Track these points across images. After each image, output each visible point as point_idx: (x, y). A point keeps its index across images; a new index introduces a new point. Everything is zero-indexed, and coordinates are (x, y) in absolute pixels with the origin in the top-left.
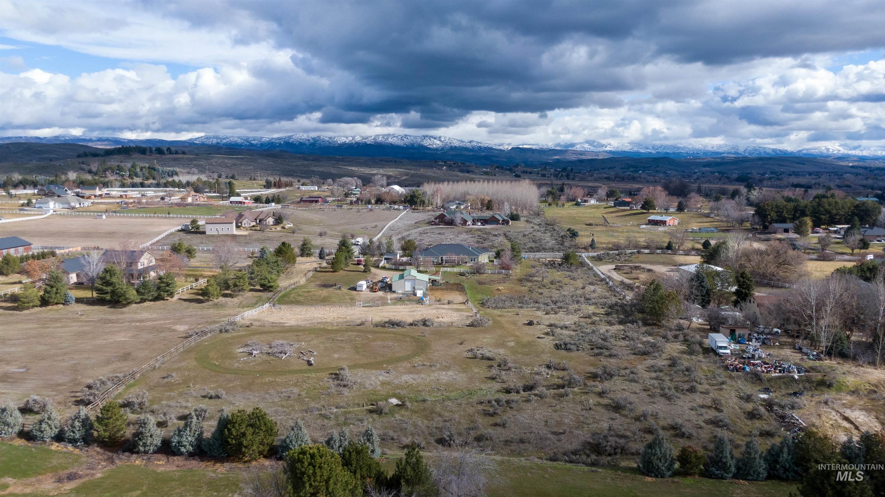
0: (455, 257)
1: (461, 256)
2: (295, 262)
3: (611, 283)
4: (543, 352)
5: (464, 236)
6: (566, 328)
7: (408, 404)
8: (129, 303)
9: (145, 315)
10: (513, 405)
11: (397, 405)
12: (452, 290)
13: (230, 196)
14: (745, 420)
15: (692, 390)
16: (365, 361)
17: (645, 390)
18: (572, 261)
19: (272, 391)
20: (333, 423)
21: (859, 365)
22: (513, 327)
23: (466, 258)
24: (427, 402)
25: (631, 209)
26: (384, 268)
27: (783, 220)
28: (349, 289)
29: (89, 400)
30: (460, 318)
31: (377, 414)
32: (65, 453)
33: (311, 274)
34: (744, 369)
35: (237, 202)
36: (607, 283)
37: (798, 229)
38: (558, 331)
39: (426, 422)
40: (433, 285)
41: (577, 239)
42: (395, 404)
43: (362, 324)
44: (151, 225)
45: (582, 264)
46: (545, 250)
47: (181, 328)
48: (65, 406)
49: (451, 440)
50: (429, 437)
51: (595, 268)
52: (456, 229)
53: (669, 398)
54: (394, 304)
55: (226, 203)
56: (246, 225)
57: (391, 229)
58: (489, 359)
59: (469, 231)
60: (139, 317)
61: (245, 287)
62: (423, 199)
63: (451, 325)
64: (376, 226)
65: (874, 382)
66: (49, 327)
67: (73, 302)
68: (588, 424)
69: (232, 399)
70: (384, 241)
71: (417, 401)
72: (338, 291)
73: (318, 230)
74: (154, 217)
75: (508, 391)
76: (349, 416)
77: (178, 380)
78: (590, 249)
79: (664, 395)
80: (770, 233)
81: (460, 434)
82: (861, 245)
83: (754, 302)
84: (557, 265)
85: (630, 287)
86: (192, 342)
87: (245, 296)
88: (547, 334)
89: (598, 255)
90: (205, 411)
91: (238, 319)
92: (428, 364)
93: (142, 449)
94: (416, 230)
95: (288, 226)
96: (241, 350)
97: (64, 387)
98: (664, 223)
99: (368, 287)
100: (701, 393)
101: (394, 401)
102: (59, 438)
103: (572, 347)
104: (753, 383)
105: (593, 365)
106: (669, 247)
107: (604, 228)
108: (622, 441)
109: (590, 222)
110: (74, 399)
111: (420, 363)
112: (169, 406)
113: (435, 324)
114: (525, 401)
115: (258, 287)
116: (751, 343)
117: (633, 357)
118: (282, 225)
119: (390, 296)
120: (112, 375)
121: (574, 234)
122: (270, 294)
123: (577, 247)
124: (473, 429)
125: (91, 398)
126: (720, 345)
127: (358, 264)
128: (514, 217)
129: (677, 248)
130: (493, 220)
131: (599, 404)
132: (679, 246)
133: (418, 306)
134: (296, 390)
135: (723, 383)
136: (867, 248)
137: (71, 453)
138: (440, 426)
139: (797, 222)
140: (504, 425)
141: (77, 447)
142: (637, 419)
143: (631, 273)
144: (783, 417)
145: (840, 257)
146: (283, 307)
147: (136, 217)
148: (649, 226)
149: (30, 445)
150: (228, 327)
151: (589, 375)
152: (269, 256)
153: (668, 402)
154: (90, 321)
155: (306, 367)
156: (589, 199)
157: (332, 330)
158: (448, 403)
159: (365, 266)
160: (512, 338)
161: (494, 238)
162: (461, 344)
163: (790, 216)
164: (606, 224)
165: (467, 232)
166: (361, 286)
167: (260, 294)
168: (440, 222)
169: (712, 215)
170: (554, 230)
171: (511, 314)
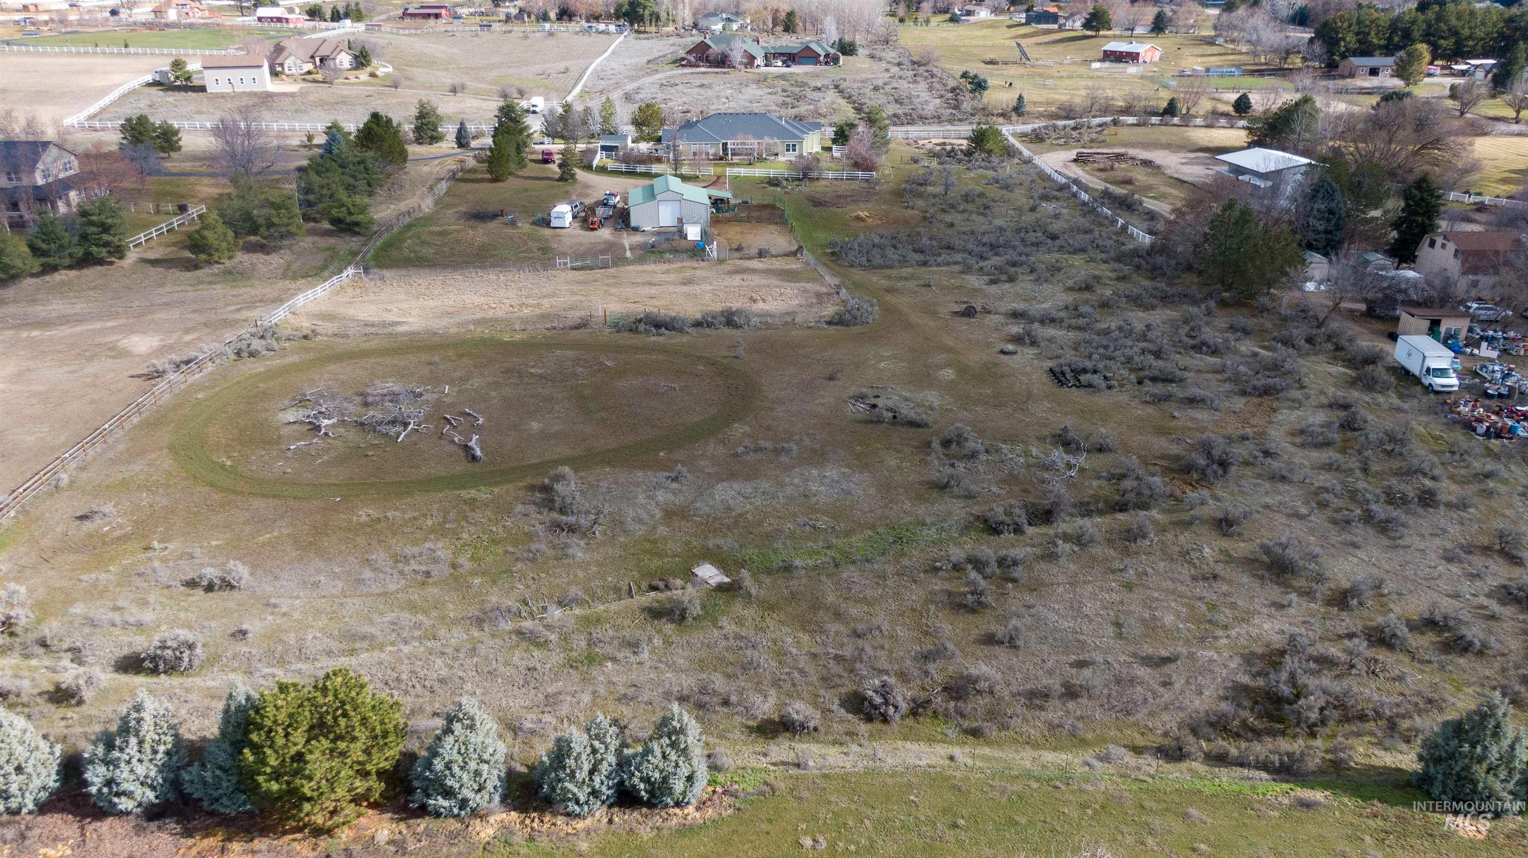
0: (752, 143)
1: (767, 140)
2: (405, 159)
3: (1083, 196)
4: (1030, 396)
5: (753, 91)
6: (1053, 320)
7: (748, 583)
8: (13, 277)
9: (55, 307)
10: (1018, 572)
11: (721, 588)
12: (759, 220)
13: (256, 7)
16: (612, 443)
17: (1317, 505)
18: (989, 146)
19: (380, 556)
20: (555, 658)
22: (933, 324)
23: (779, 144)
24: (795, 573)
25: (1061, 29)
26: (602, 170)
27: (1366, 50)
28: (534, 223)
30: (804, 302)
31: (673, 621)
33: (443, 186)
34: (1511, 430)
35: (272, 19)
36: (1075, 195)
37: (1402, 68)
38: (1037, 329)
39: (805, 638)
40: (718, 210)
41: (986, 94)
42: (713, 582)
43: (583, 325)
44: (89, 72)
45: (1009, 152)
46: (923, 119)
47: (141, 344)
49: (886, 703)
50: (822, 692)
51: (1038, 160)
52: (734, 76)
53: (1384, 527)
54: (640, 260)
55: (250, 20)
56: (294, 71)
57: (599, 76)
58: (913, 424)
60: (38, 311)
61: (293, 229)
62: (656, 9)
63: (788, 320)
64: (566, 71)
68: (1226, 627)
69: (269, 589)
70: (595, 104)
71: (769, 571)
72: (509, 231)
73: (448, 79)
74: (95, 54)
75: (993, 529)
76: (597, 632)
77: (121, 526)
78: (1014, 117)
79: (1368, 518)
80: (1343, 77)
81: (905, 678)
83: (1444, 246)
84: (960, 156)
85: (1126, 204)
86: (163, 394)
87: (297, 249)
88: (1017, 340)
89: (1034, 130)
90: (191, 647)
91: (282, 316)
92: (768, 444)
94: (651, 79)
95: (381, 71)
96: (291, 416)
98: (1133, 57)
99: (574, 217)
101: (710, 574)
103: (1096, 379)
105: (1161, 431)
106: (1171, 110)
107: (1020, 70)
109: (992, 56)
111: (747, 442)
112: (93, 623)
113: (755, 320)
114: (1044, 558)
116: (1476, 351)
118: (369, 69)
119: (628, 240)
121: (979, 85)
122: (354, 242)
123: (987, 111)
124: (934, 660)
126: (1434, 365)
127: (546, 161)
128: (847, 49)
129: (1185, 111)
130: (806, 56)
131: (1228, 559)
132: (1188, 109)
133: (694, 262)
134: (443, 550)
135: (1486, 476)
138: (848, 652)
139: (1402, 53)
140: (1011, 643)
143: (1112, 168)
146: (387, 273)
147: (56, 55)
148: (1107, 64)
150: (257, 344)
151: (1166, 464)
152: (344, 148)
153: (1386, 541)
155: (461, 467)
156: (977, 8)
157: (514, 344)
158: (849, 573)
159: (560, 166)
160: (943, 357)
161: (816, 95)
162: (831, 378)
163: (1383, 42)
164: (1024, 60)
165: (758, 82)
166: (560, 217)
167: (332, 241)
168: (700, 59)
169: (1220, 41)
170: (932, 76)
171: (911, 285)
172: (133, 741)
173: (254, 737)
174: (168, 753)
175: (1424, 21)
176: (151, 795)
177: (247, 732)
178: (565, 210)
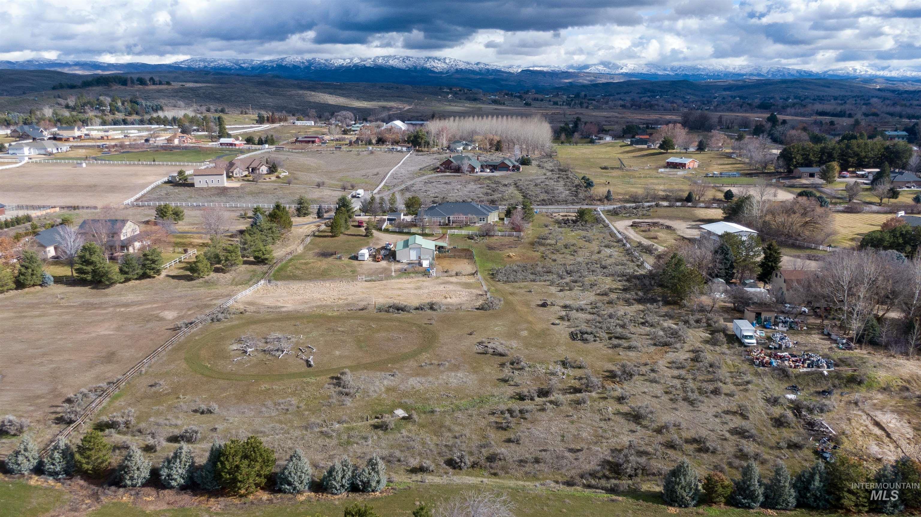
0: (462, 217)
1: (470, 216)
2: (291, 225)
3: (628, 246)
4: (558, 344)
5: (472, 186)
6: (582, 310)
7: (415, 416)
8: (112, 284)
9: (131, 297)
10: (527, 415)
11: (404, 418)
12: (460, 257)
13: (220, 137)
14: (772, 428)
15: (716, 392)
16: (369, 360)
17: (666, 393)
18: (587, 218)
19: (269, 403)
20: (334, 442)
21: (891, 356)
22: (525, 310)
23: (475, 218)
24: (435, 414)
25: (649, 148)
26: (387, 231)
27: (809, 164)
28: (350, 258)
29: (71, 419)
30: (469, 299)
31: (382, 430)
32: (46, 489)
33: (309, 239)
34: (771, 363)
35: (227, 144)
36: (624, 245)
37: (825, 174)
38: (574, 314)
39: (435, 438)
40: (439, 252)
41: (592, 189)
42: (401, 416)
43: (364, 308)
44: (136, 175)
45: (598, 220)
46: (558, 202)
47: (170, 315)
48: (45, 424)
49: (461, 462)
50: (438, 458)
51: (611, 226)
52: (464, 178)
53: (692, 403)
54: (399, 277)
55: (216, 144)
56: (238, 175)
57: (393, 177)
58: (501, 355)
59: (478, 180)
60: (123, 299)
61: (237, 261)
62: (428, 140)
63: (459, 308)
64: (377, 174)
65: (907, 377)
66: (25, 317)
67: (52, 283)
68: (608, 439)
69: (225, 414)
70: (387, 196)
71: (425, 413)
72: (338, 262)
73: (316, 179)
74: (138, 165)
75: (522, 398)
76: (352, 433)
77: (166, 389)
78: (606, 202)
79: (687, 399)
80: (794, 178)
81: (471, 453)
82: (891, 194)
83: (780, 277)
84: (571, 222)
85: (648, 250)
86: (181, 337)
87: (238, 271)
88: (562, 318)
89: (614, 209)
90: (196, 432)
91: (231, 303)
92: (436, 362)
93: (129, 483)
94: (420, 179)
95: (282, 175)
96: (235, 347)
97: (43, 400)
98: (683, 166)
99: (370, 255)
100: (726, 394)
101: (400, 413)
102: (39, 470)
103: (590, 337)
104: (780, 380)
105: (610, 360)
106: (689, 199)
107: (619, 173)
108: (643, 460)
109: (605, 164)
110: (54, 416)
111: (427, 361)
112: (158, 424)
113: (443, 307)
114: (540, 410)
115: (252, 259)
116: (777, 328)
117: (653, 349)
118: (276, 174)
119: (394, 266)
120: (94, 386)
121: (589, 184)
122: (265, 268)
123: (591, 198)
124: (485, 447)
125: (73, 416)
126: (746, 334)
127: (359, 226)
128: (525, 162)
129: (697, 198)
130: (503, 166)
131: (618, 413)
132: (699, 197)
133: (424, 279)
134: (294, 401)
135: (748, 383)
136: (896, 198)
137: (52, 489)
138: (450, 443)
139: (824, 167)
140: (517, 442)
141: (58, 480)
142: (659, 431)
143: (649, 230)
144: (811, 425)
145: (867, 208)
146: (279, 283)
147: (119, 165)
148: (667, 170)
149: (7, 479)
150: (220, 316)
151: (607, 374)
152: (262, 222)
153: (691, 408)
154: (71, 306)
155: (305, 369)
156: (604, 136)
157: (333, 317)
158: (458, 414)
159: (366, 229)
160: (525, 326)
161: (504, 188)
162: (471, 334)
163: (817, 159)
164: (623, 167)
165: (475, 181)
166: (363, 255)
167: (254, 267)
168: (447, 168)
169: (734, 156)
170: (568, 178)
171: (522, 291)
172: (178, 460)
173: (222, 459)
174: (189, 466)
175: (840, 148)
176: (182, 481)
177: (219, 457)
178: (365, 252)
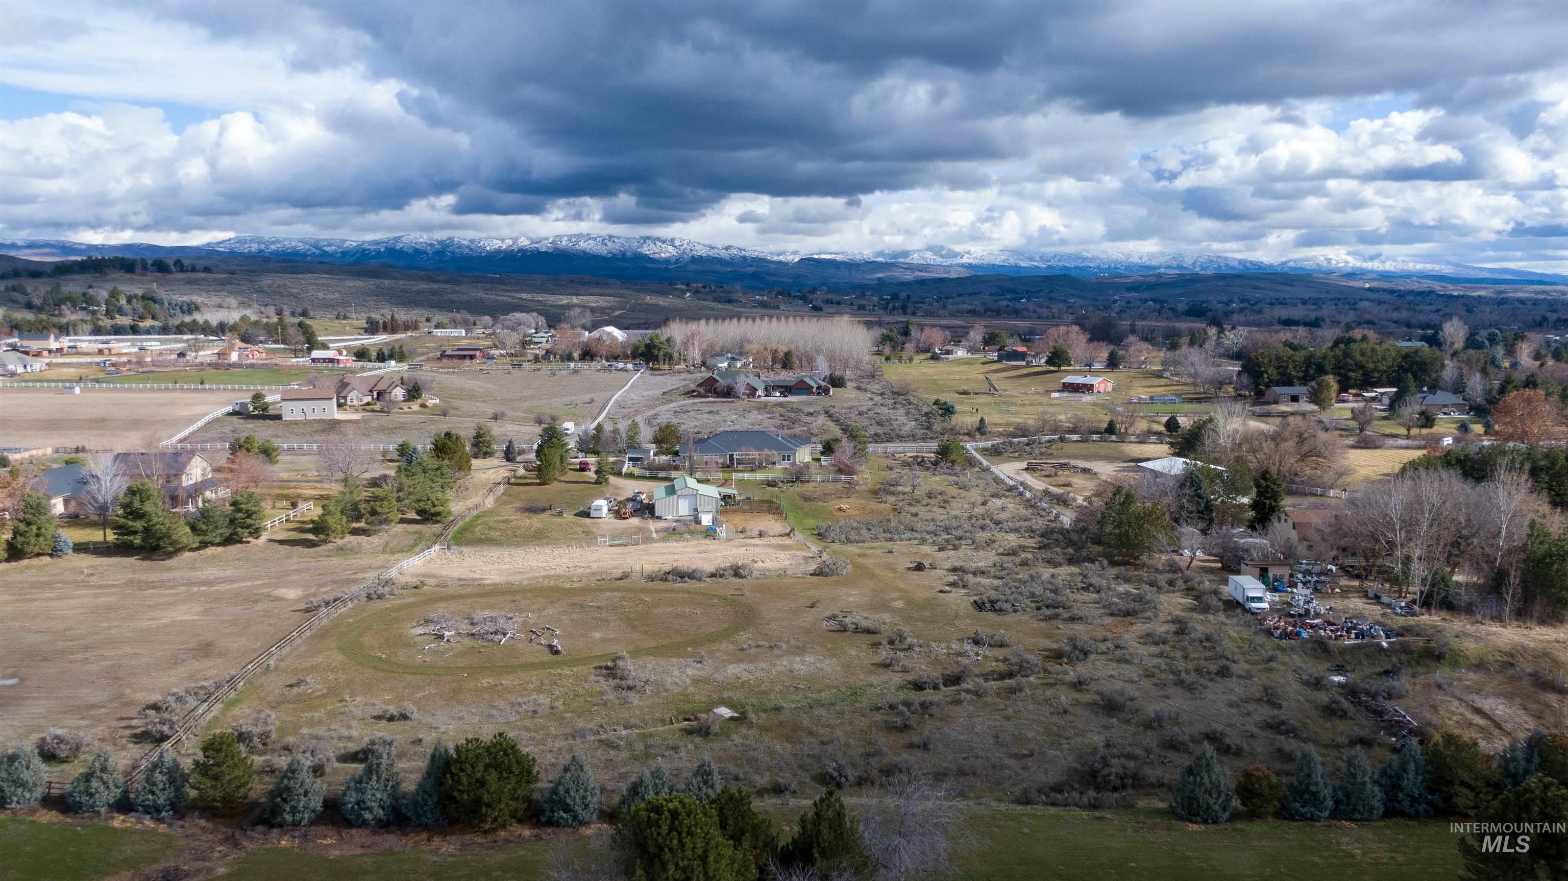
0: (754, 454)
1: (766, 451)
2: (470, 469)
3: (1028, 495)
4: (956, 617)
5: (755, 416)
6: (983, 573)
7: (752, 716)
8: (178, 551)
9: (211, 572)
10: (934, 710)
11: (732, 718)
12: (760, 511)
13: (310, 350)
14: (1320, 720)
15: (1224, 672)
16: (653, 644)
17: (1146, 676)
18: (953, 457)
19: (500, 703)
20: (624, 755)
21: (1477, 622)
22: (891, 575)
23: (775, 455)
24: (783, 712)
25: (1028, 365)
26: (630, 476)
27: (1289, 382)
28: (576, 515)
29: (162, 733)
30: (793, 562)
31: (701, 736)
32: (142, 832)
33: (501, 489)
34: (1298, 634)
35: (324, 360)
36: (1021, 494)
37: (1316, 395)
38: (970, 578)
39: (789, 746)
40: (726, 503)
41: (954, 417)
42: (727, 716)
43: (625, 576)
44: (172, 404)
45: (971, 462)
46: (900, 438)
47: (292, 594)
48: (115, 744)
49: (841, 775)
50: (799, 773)
51: (994, 469)
52: (739, 404)
53: (1191, 689)
54: (664, 540)
55: (303, 361)
56: (355, 402)
57: (620, 405)
58: (869, 631)
59: (763, 407)
60: (200, 575)
61: (391, 516)
62: (670, 351)
63: (782, 574)
64: (592, 401)
65: (1508, 648)
66: (35, 600)
67: (70, 551)
68: (1068, 738)
69: (430, 720)
70: (623, 426)
71: (765, 711)
72: (559, 520)
73: (490, 411)
74: (174, 389)
75: (919, 687)
76: (650, 741)
77: (318, 690)
78: (978, 436)
79: (1180, 683)
80: (1268, 403)
81: (854, 765)
82: (1423, 420)
83: (1286, 521)
84: (929, 465)
85: (1062, 501)
86: (324, 617)
87: (391, 532)
88: (953, 584)
89: (993, 446)
90: (390, 744)
91: (393, 573)
92: (766, 644)
93: (288, 818)
94: (666, 407)
95: (430, 403)
96: (420, 630)
97: (103, 710)
98: (1089, 388)
99: (609, 510)
100: (1239, 677)
101: (725, 712)
102: (124, 805)
103: (1006, 606)
104: (1317, 658)
105: (1046, 636)
106: (1111, 429)
107: (989, 399)
108: (1131, 764)
109: (965, 388)
110: (128, 732)
111: (750, 642)
112: (318, 738)
113: (756, 574)
114: (952, 703)
115: (413, 515)
116: (1296, 590)
117: (1109, 620)
118: (419, 401)
119: (653, 525)
120: (193, 685)
121: (948, 410)
122: (437, 528)
123: (954, 431)
124: (874, 756)
125: (166, 729)
126: (1251, 595)
127: (583, 470)
128: (837, 382)
129: (1123, 430)
130: (801, 388)
131: (1077, 703)
132: (1126, 429)
133: (708, 542)
134: (544, 700)
135: (1271, 659)
136: (1431, 427)
137: (153, 832)
138: (816, 752)
139: (1313, 383)
140: (925, 747)
141: (160, 820)
142: (1148, 725)
143: (1056, 475)
144: (1379, 713)
145: (1391, 442)
146: (465, 550)
147: (140, 390)
148: (1065, 394)
149: (69, 820)
150: (381, 590)
151: (1047, 653)
152: (425, 458)
153: (1188, 695)
154: (110, 586)
155: (548, 657)
156: (955, 349)
157: (574, 590)
158: (819, 712)
159: (596, 472)
160: (896, 595)
161: (809, 419)
162: (812, 606)
163: (1301, 374)
164: (993, 391)
165: (759, 409)
166: (599, 509)
167: (418, 527)
168: (709, 391)
169: (1167, 374)
170: (910, 404)
171: (878, 552)
173: (453, 769)
175: (1334, 357)
177: (448, 767)
178: (602, 505)
